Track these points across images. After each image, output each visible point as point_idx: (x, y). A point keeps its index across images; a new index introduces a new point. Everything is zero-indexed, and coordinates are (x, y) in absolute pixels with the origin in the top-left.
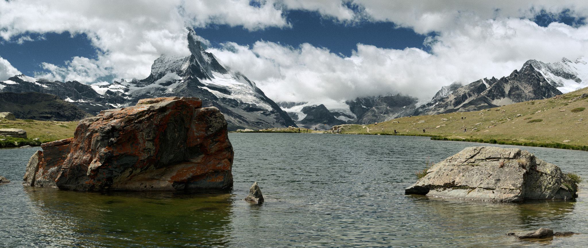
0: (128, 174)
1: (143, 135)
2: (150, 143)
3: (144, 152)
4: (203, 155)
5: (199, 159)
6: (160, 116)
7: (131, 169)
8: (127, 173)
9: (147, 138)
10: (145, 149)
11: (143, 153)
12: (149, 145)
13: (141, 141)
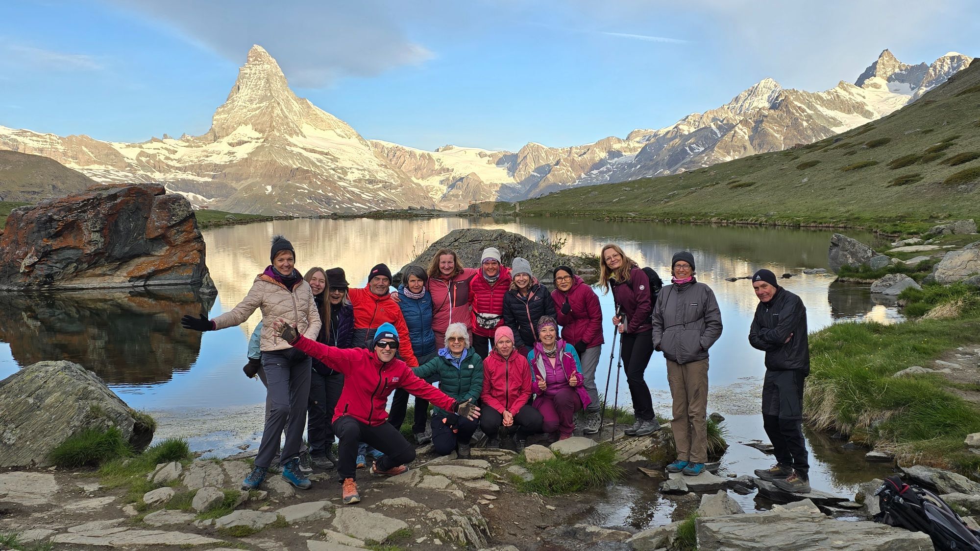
0: (73, 270)
1: (88, 226)
2: (97, 234)
3: (90, 245)
4: (168, 247)
5: (163, 251)
6: (109, 205)
7: (75, 264)
8: (71, 269)
9: (92, 229)
10: (90, 241)
11: (88, 246)
12: (95, 236)
13: (86, 233)
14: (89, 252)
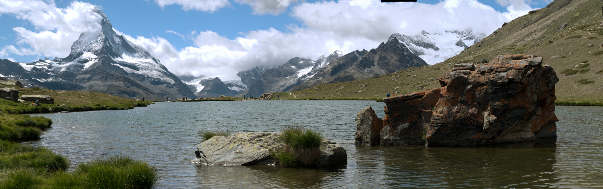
2: (537, 95)
7: (518, 121)
9: (536, 91)
10: (533, 102)
11: (530, 105)
12: (536, 98)
14: (531, 111)
